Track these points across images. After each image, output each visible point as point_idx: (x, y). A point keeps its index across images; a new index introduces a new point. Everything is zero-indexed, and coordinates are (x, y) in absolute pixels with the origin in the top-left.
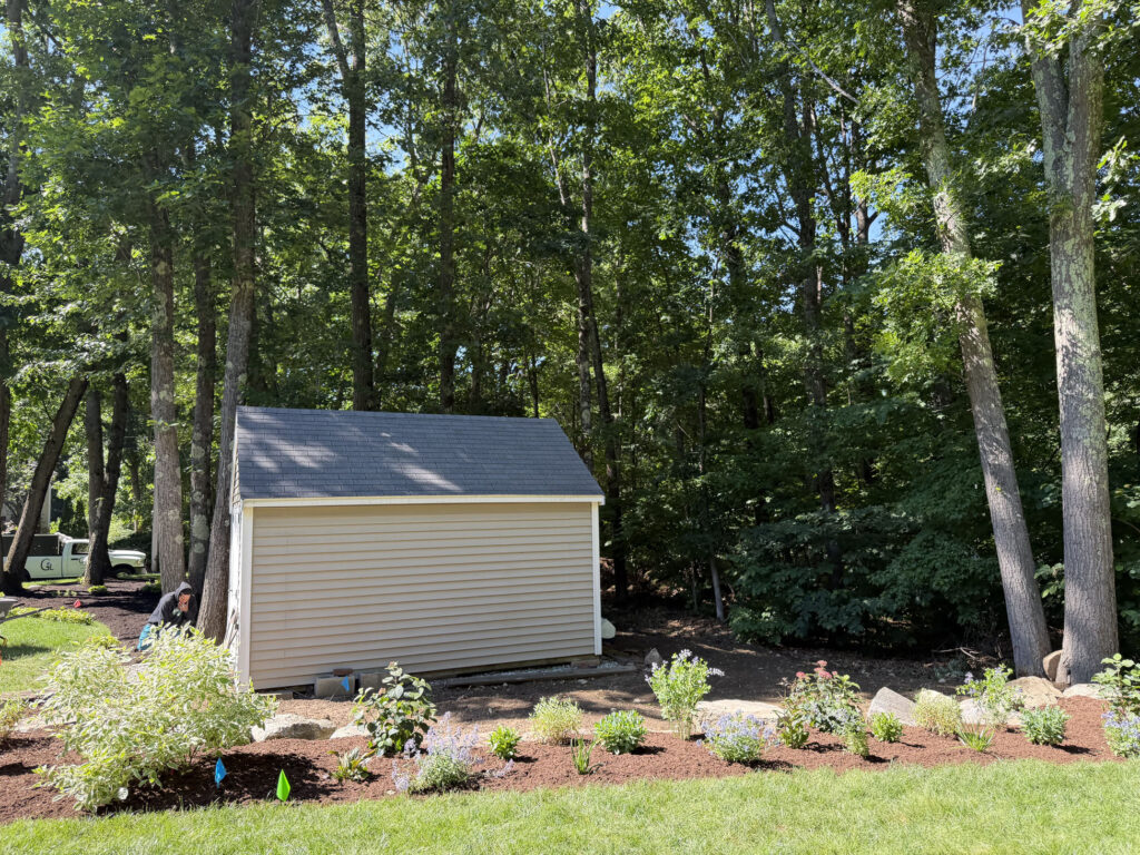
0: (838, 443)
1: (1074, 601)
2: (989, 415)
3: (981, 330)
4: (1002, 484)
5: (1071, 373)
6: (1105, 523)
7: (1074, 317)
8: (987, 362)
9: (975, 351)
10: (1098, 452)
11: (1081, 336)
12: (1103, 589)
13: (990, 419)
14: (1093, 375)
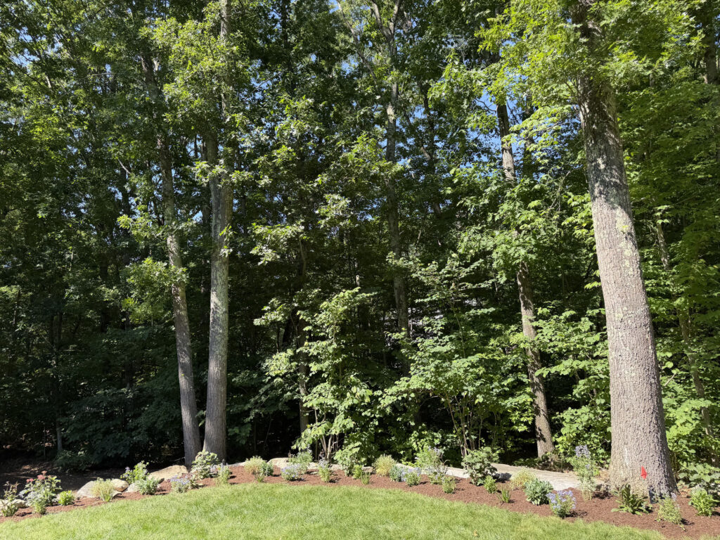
0: (133, 348)
1: (209, 428)
2: (183, 338)
3: (182, 298)
4: (185, 372)
5: (214, 320)
6: (223, 389)
7: (217, 296)
8: (183, 313)
9: (178, 307)
10: (222, 356)
11: (219, 304)
12: (220, 420)
13: (183, 341)
14: (223, 321)
